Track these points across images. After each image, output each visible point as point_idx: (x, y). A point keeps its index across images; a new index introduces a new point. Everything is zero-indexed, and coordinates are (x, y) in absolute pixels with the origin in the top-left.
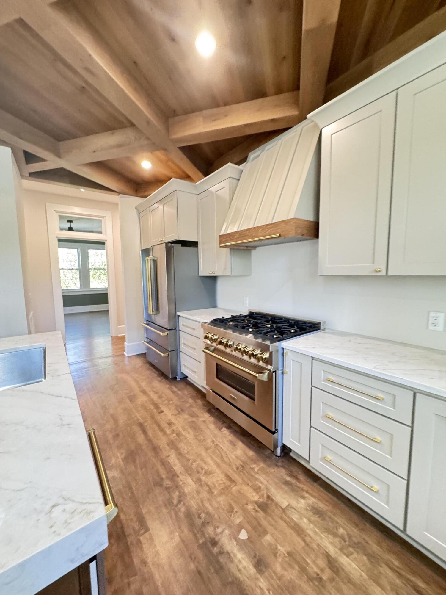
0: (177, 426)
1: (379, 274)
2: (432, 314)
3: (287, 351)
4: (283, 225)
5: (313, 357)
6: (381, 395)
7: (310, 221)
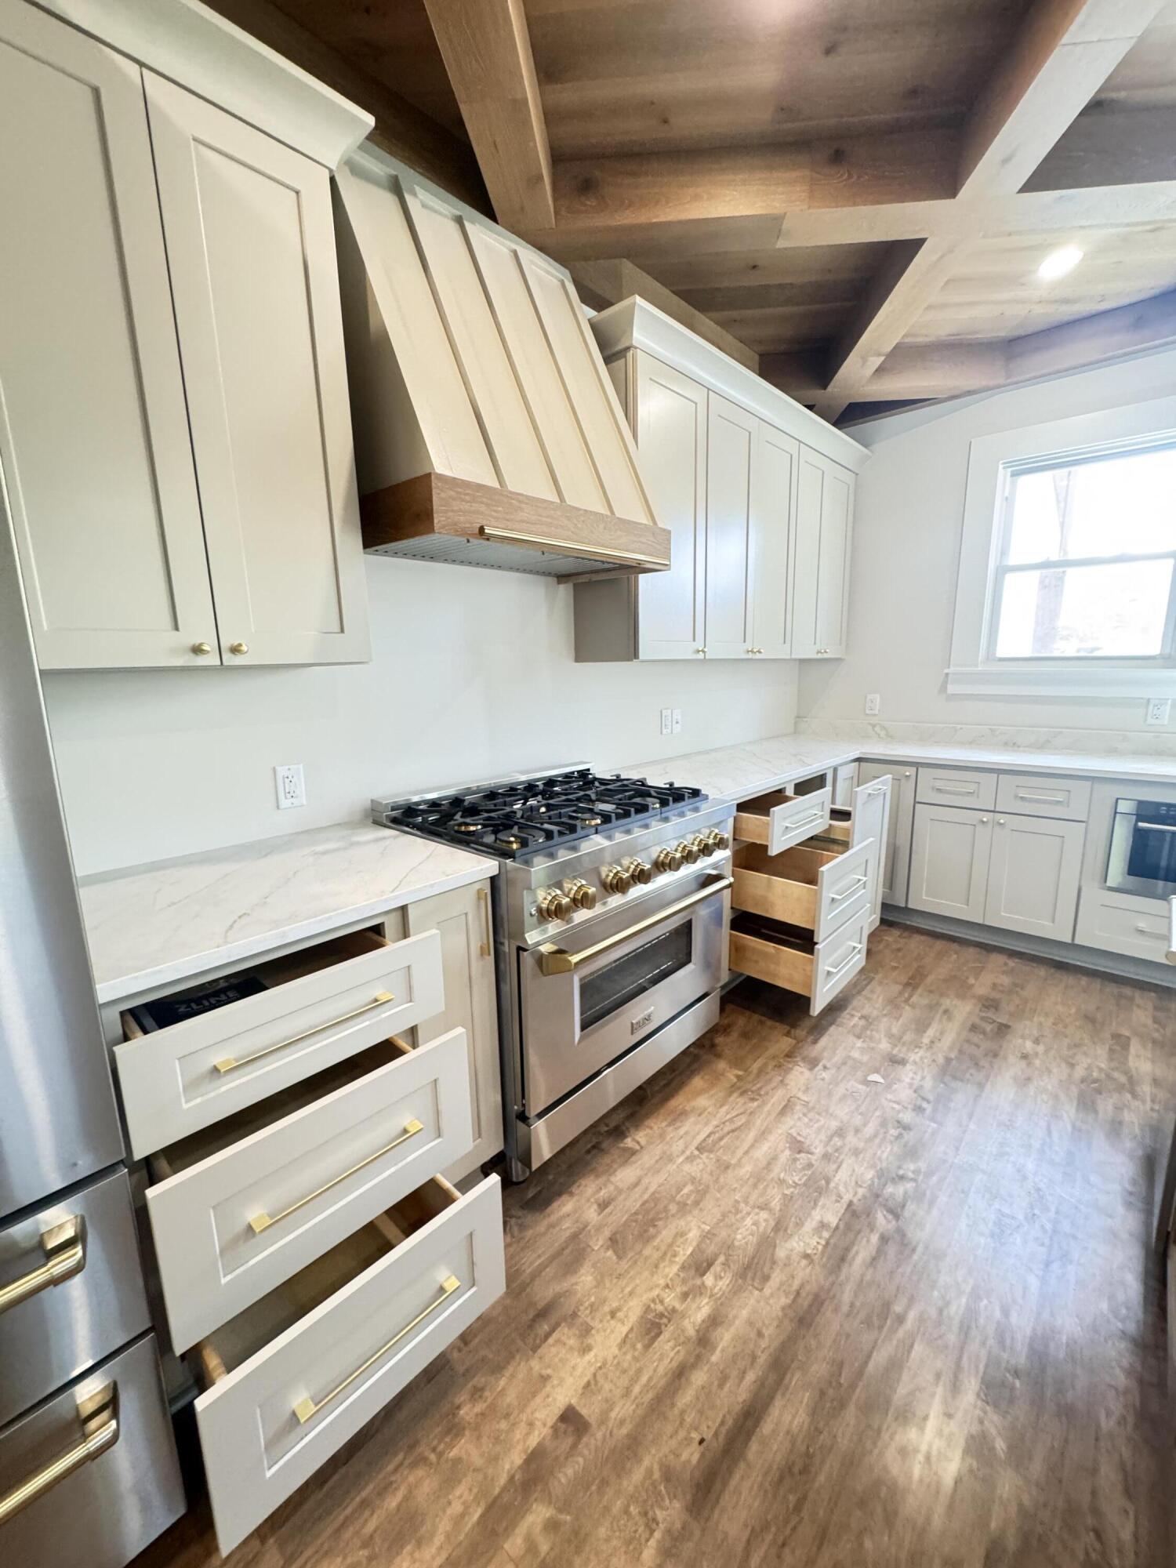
0: (656, 1292)
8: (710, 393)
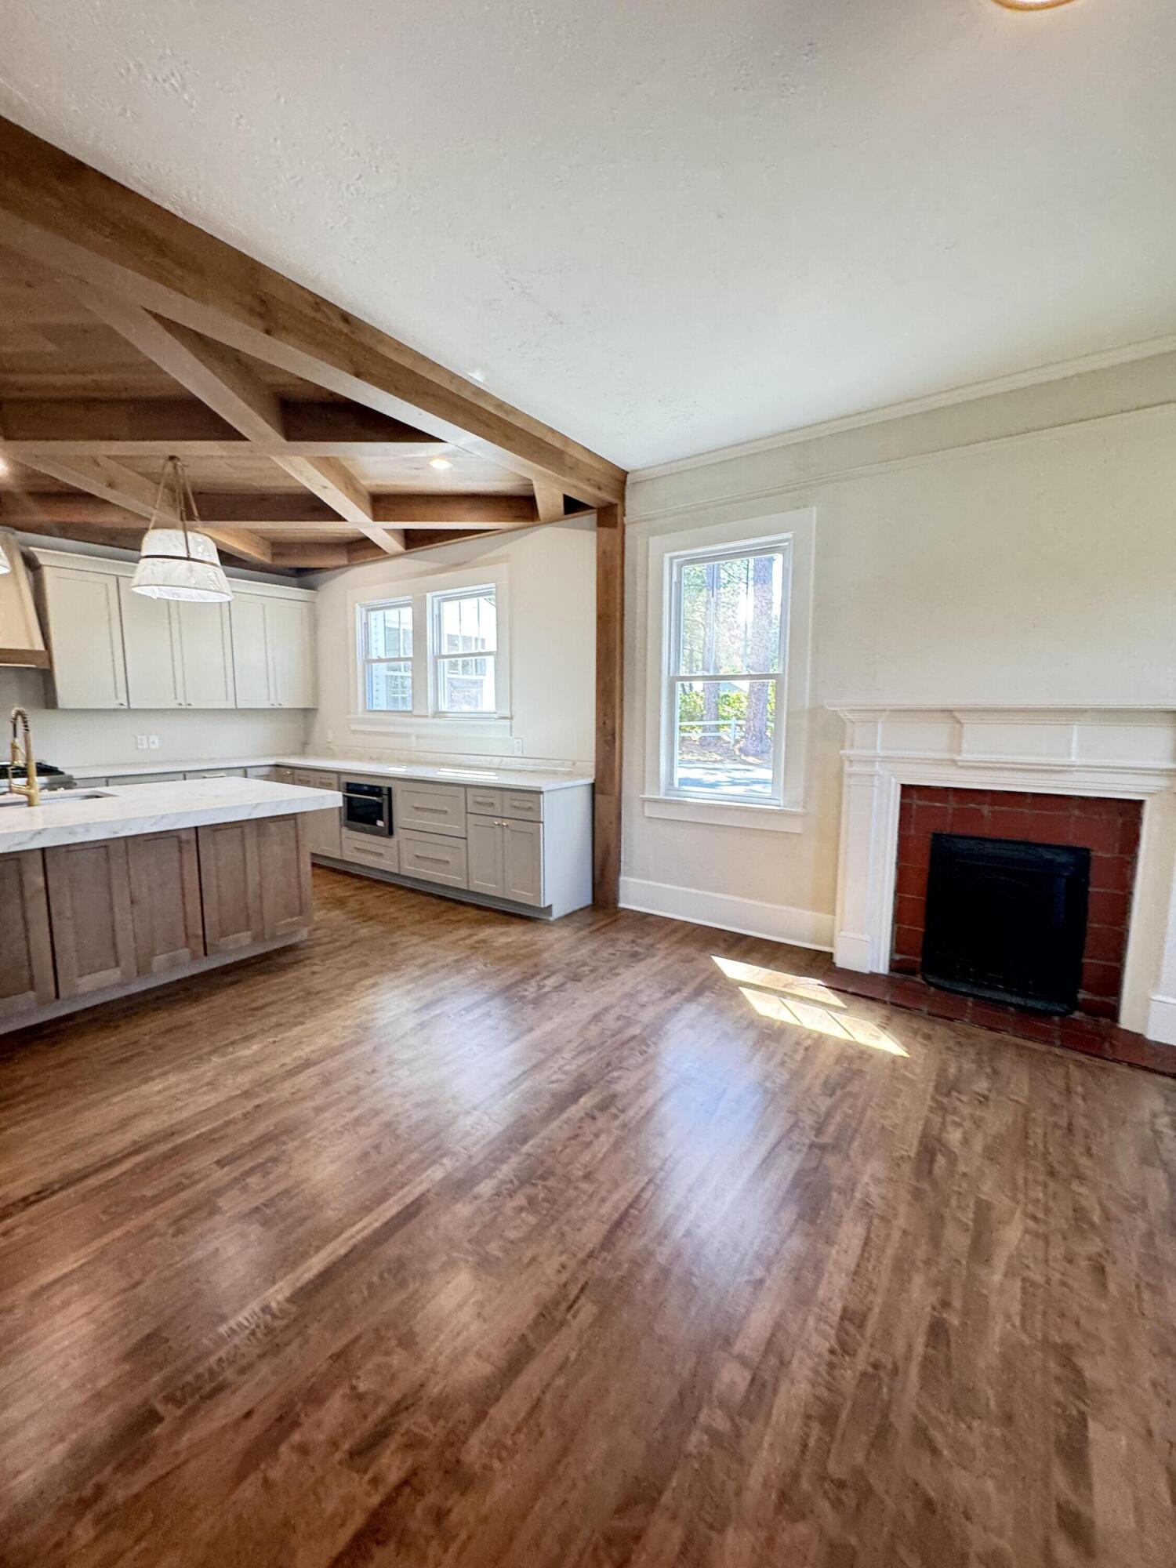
1: (123, 707)
8: (120, 579)
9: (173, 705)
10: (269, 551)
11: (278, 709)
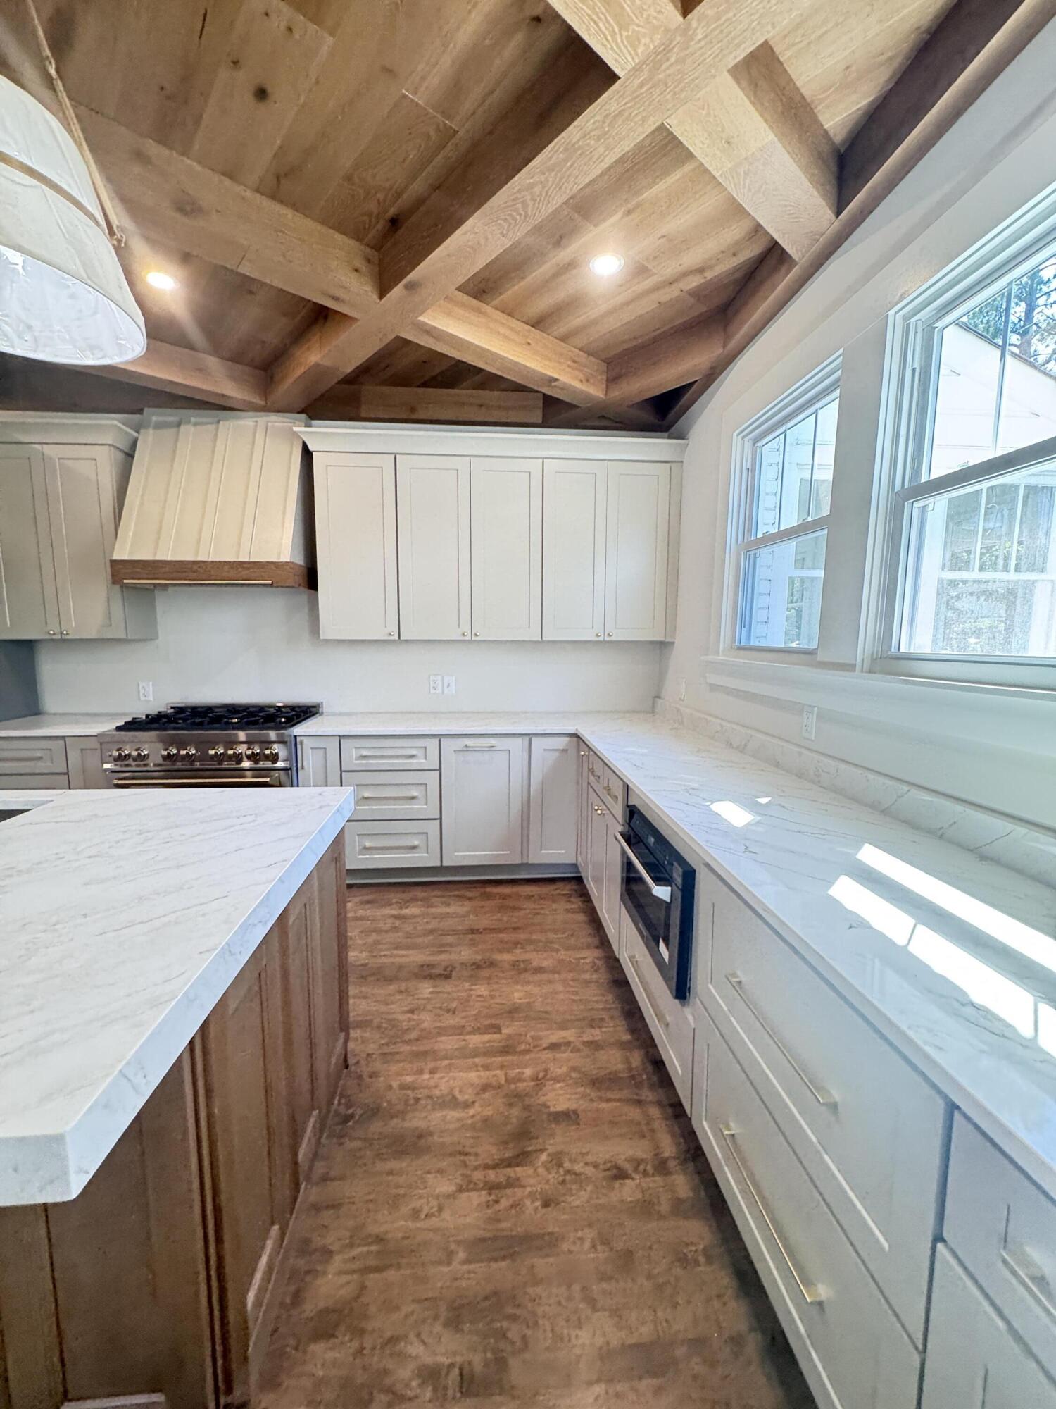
1: (392, 638)
2: (432, 678)
3: (302, 738)
4: (273, 566)
5: (339, 736)
6: (414, 752)
7: (301, 566)
8: (398, 456)
9: (456, 636)
10: (604, 377)
11: (605, 642)
